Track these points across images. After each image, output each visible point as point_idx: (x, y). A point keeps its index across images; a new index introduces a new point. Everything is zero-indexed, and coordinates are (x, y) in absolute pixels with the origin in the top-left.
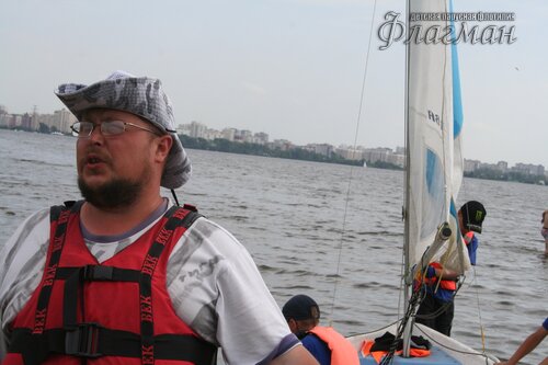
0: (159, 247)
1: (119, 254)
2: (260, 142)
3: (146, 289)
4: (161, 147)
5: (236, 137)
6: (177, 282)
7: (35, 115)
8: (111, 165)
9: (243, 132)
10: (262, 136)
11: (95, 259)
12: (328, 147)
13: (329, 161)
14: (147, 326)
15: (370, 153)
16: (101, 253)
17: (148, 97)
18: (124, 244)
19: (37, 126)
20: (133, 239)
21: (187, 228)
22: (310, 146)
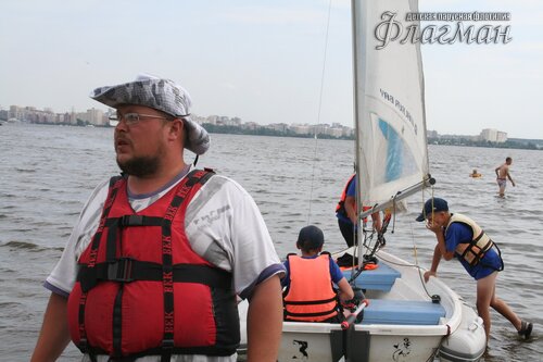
0: (180, 200)
1: (151, 207)
2: (235, 124)
3: (167, 231)
4: (174, 129)
5: (218, 122)
6: (192, 224)
7: (73, 113)
8: (132, 146)
9: (223, 118)
10: (237, 120)
11: (134, 211)
12: (284, 126)
13: (285, 136)
14: (167, 258)
15: (314, 128)
16: (139, 206)
17: (154, 94)
18: (155, 199)
19: (76, 122)
20: (161, 194)
21: (203, 184)
22: (271, 125)
